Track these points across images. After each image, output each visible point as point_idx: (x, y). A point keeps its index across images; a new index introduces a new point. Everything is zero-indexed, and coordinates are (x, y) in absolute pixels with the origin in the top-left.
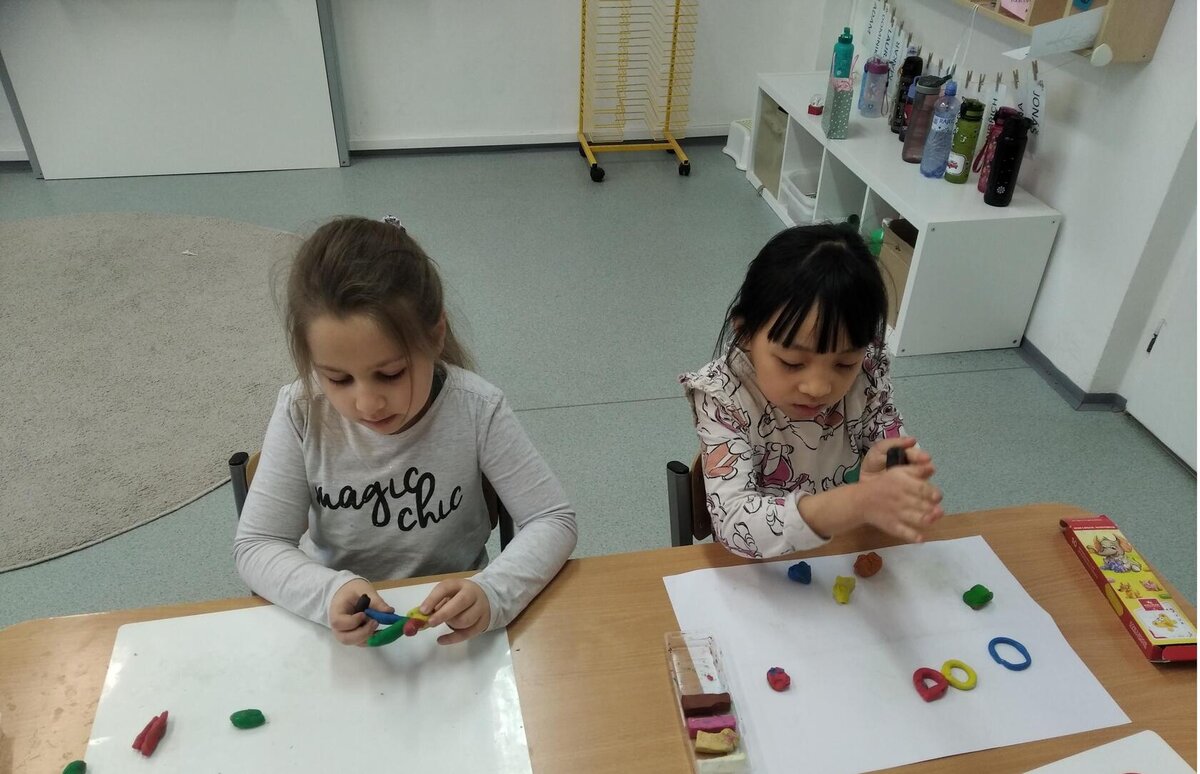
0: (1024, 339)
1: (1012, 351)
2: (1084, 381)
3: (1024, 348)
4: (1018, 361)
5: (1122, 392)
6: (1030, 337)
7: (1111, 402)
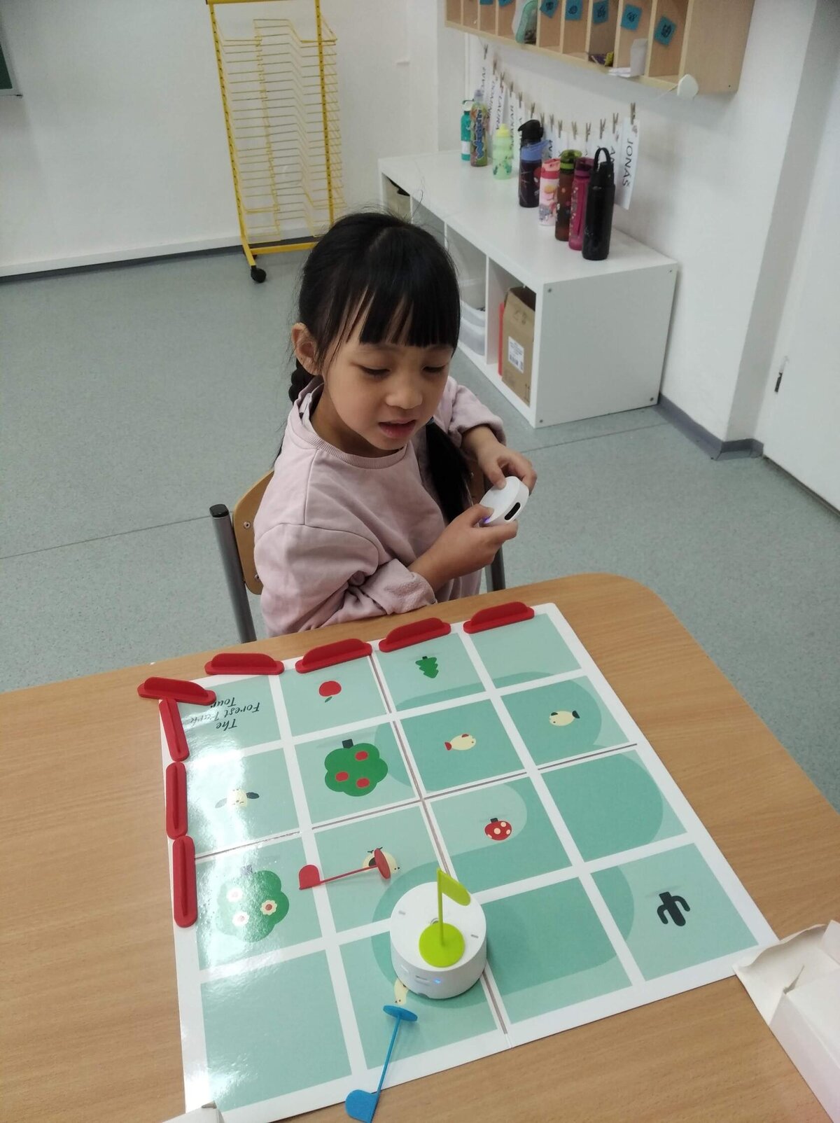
0: (660, 396)
1: (649, 410)
2: (720, 431)
3: (661, 404)
4: (654, 417)
5: (758, 436)
6: (666, 393)
7: (747, 447)
